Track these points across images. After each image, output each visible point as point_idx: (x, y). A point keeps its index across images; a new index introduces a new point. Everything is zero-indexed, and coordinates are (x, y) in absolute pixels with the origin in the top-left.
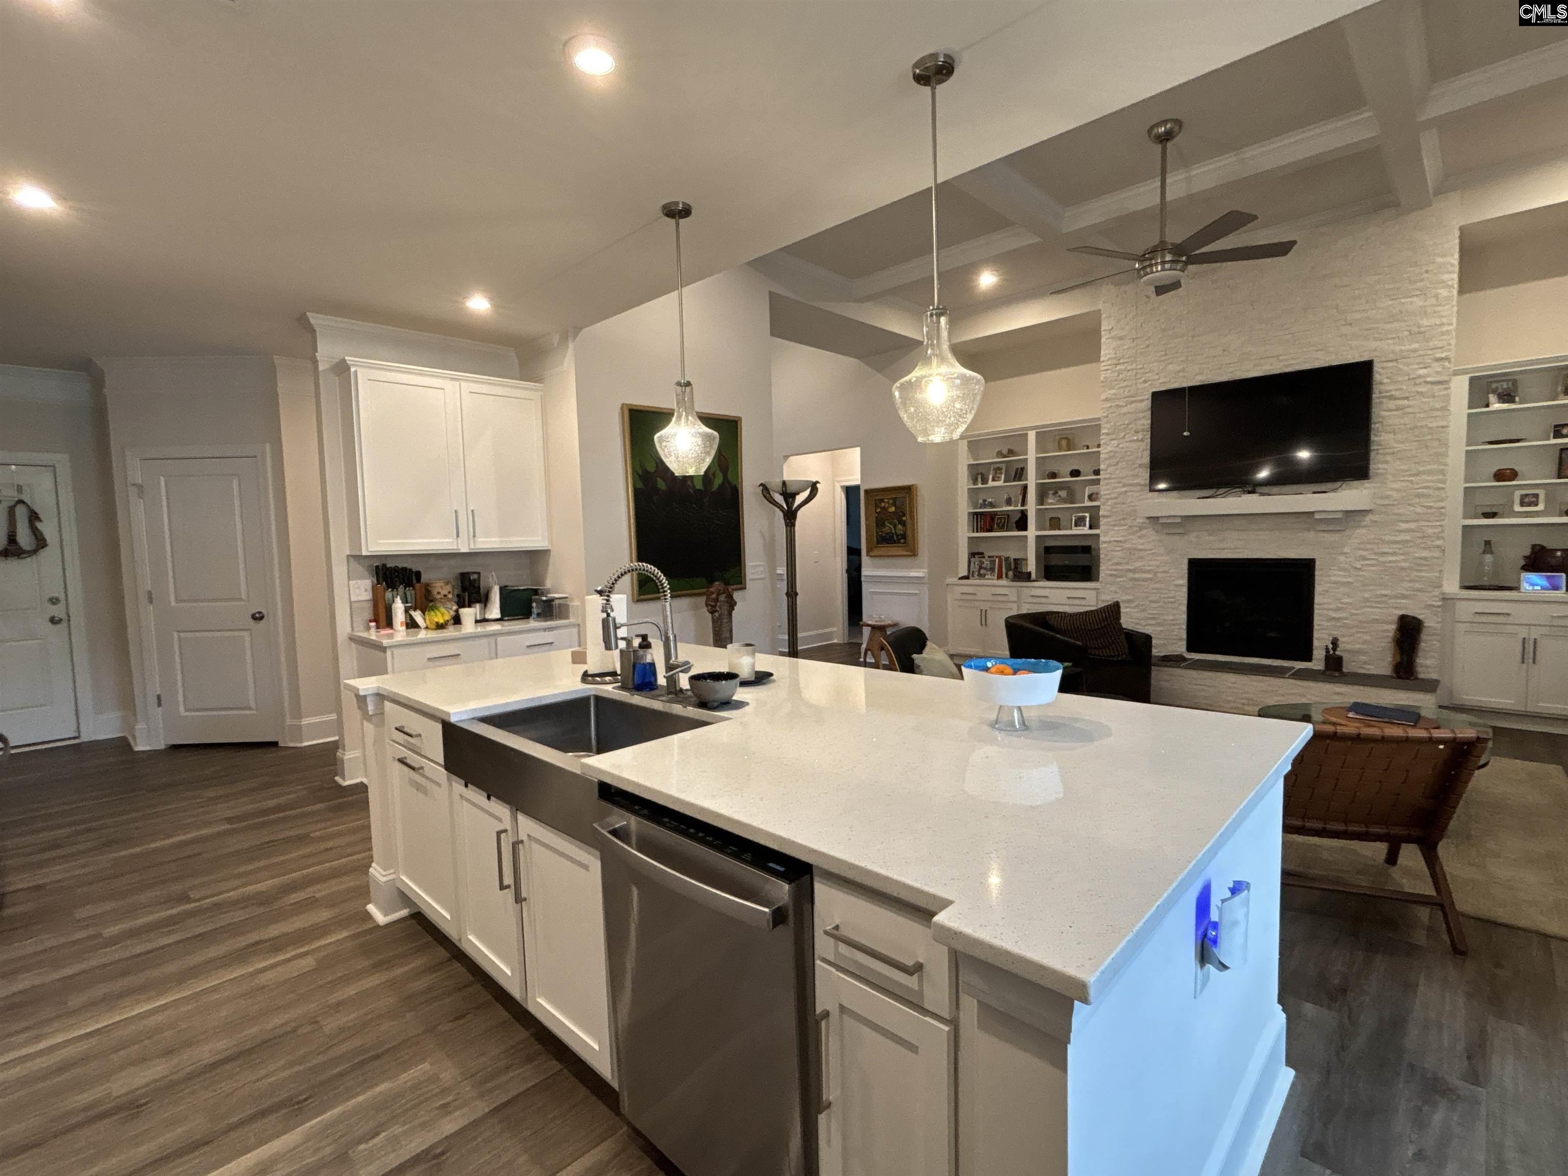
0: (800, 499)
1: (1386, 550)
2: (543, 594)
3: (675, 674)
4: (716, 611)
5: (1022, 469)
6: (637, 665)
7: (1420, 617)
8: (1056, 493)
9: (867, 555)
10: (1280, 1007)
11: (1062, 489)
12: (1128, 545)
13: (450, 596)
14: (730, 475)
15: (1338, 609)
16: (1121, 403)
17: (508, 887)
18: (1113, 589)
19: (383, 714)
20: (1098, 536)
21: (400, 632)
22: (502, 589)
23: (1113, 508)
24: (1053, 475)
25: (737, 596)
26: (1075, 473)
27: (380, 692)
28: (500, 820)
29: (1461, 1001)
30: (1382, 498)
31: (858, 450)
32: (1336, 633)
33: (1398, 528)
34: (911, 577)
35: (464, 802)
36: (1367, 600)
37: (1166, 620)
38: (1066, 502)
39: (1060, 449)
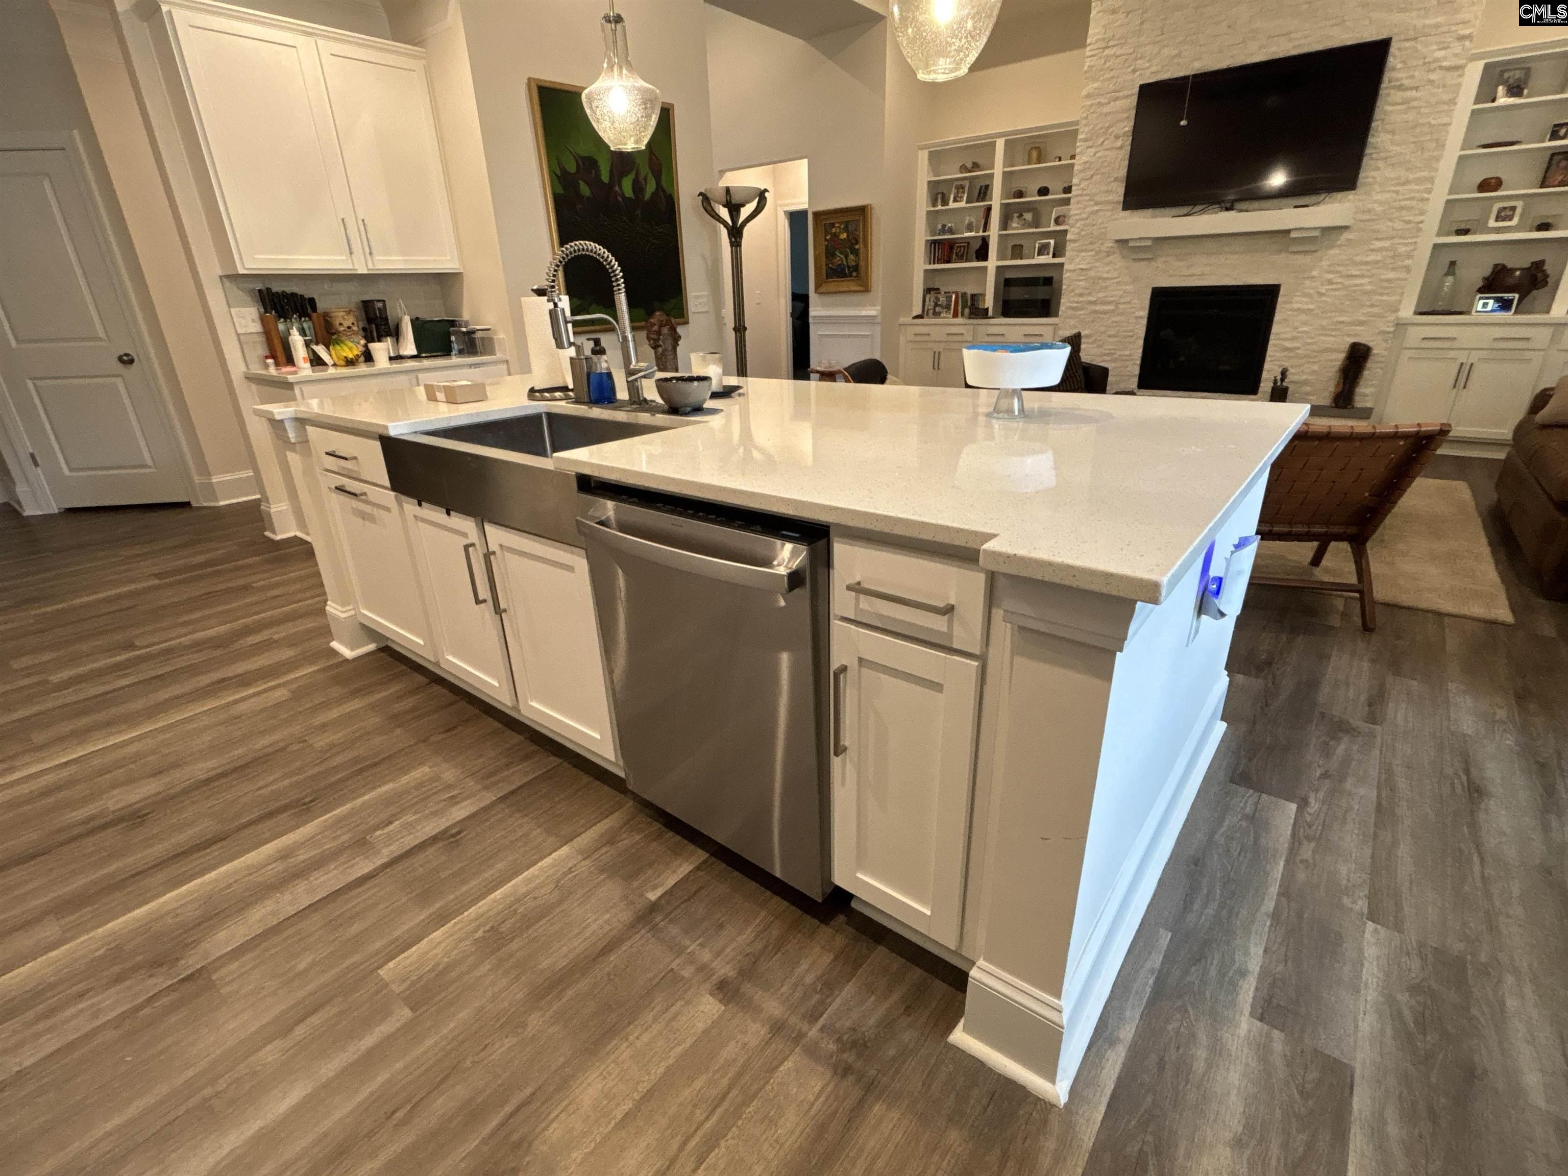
0: (745, 212)
1: (1355, 273)
2: (460, 326)
3: (636, 380)
4: (660, 346)
5: (987, 187)
6: (592, 375)
7: (1370, 344)
8: (1021, 215)
9: (816, 292)
10: (1226, 673)
11: (1028, 211)
12: (1092, 273)
13: (355, 328)
14: (664, 183)
15: (1294, 339)
16: (1103, 100)
17: (484, 601)
18: (1072, 322)
19: (308, 441)
20: (1062, 265)
21: (305, 369)
22: (415, 322)
23: (1082, 230)
24: (1020, 194)
25: (680, 330)
26: (1044, 191)
27: (299, 416)
28: (465, 535)
29: (1366, 665)
30: (1364, 212)
31: (806, 161)
32: (1286, 364)
33: (1372, 247)
34: (862, 317)
35: (420, 524)
36: (1323, 328)
37: (1121, 356)
38: (1030, 226)
39: (1029, 164)
